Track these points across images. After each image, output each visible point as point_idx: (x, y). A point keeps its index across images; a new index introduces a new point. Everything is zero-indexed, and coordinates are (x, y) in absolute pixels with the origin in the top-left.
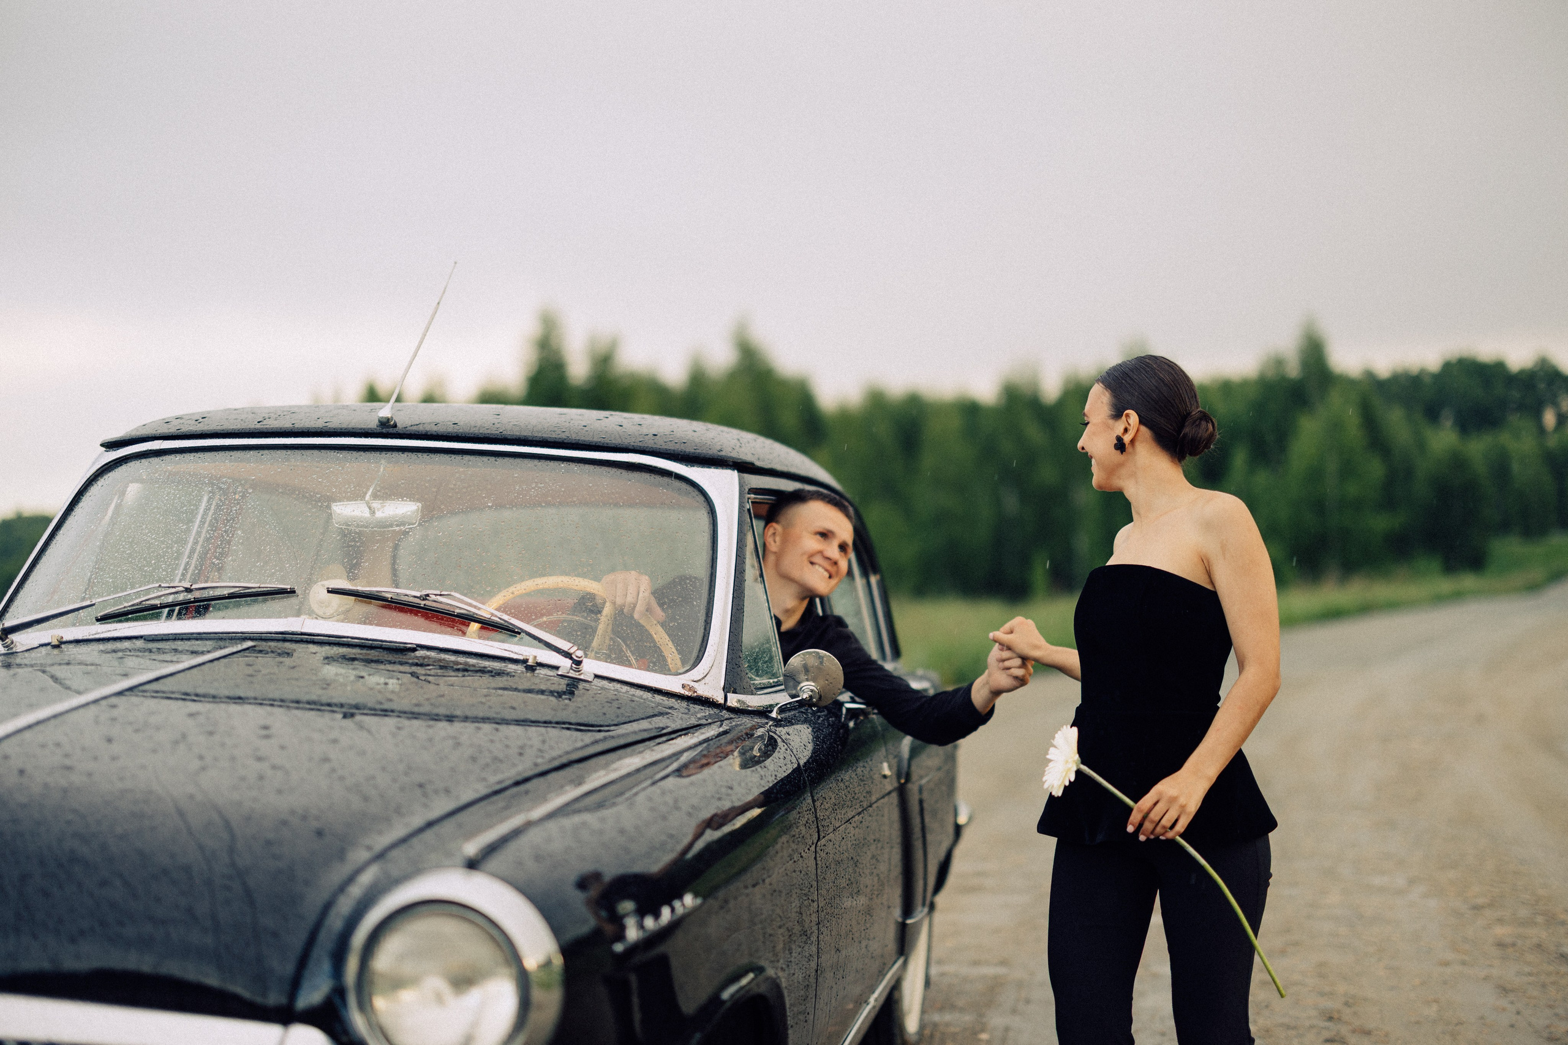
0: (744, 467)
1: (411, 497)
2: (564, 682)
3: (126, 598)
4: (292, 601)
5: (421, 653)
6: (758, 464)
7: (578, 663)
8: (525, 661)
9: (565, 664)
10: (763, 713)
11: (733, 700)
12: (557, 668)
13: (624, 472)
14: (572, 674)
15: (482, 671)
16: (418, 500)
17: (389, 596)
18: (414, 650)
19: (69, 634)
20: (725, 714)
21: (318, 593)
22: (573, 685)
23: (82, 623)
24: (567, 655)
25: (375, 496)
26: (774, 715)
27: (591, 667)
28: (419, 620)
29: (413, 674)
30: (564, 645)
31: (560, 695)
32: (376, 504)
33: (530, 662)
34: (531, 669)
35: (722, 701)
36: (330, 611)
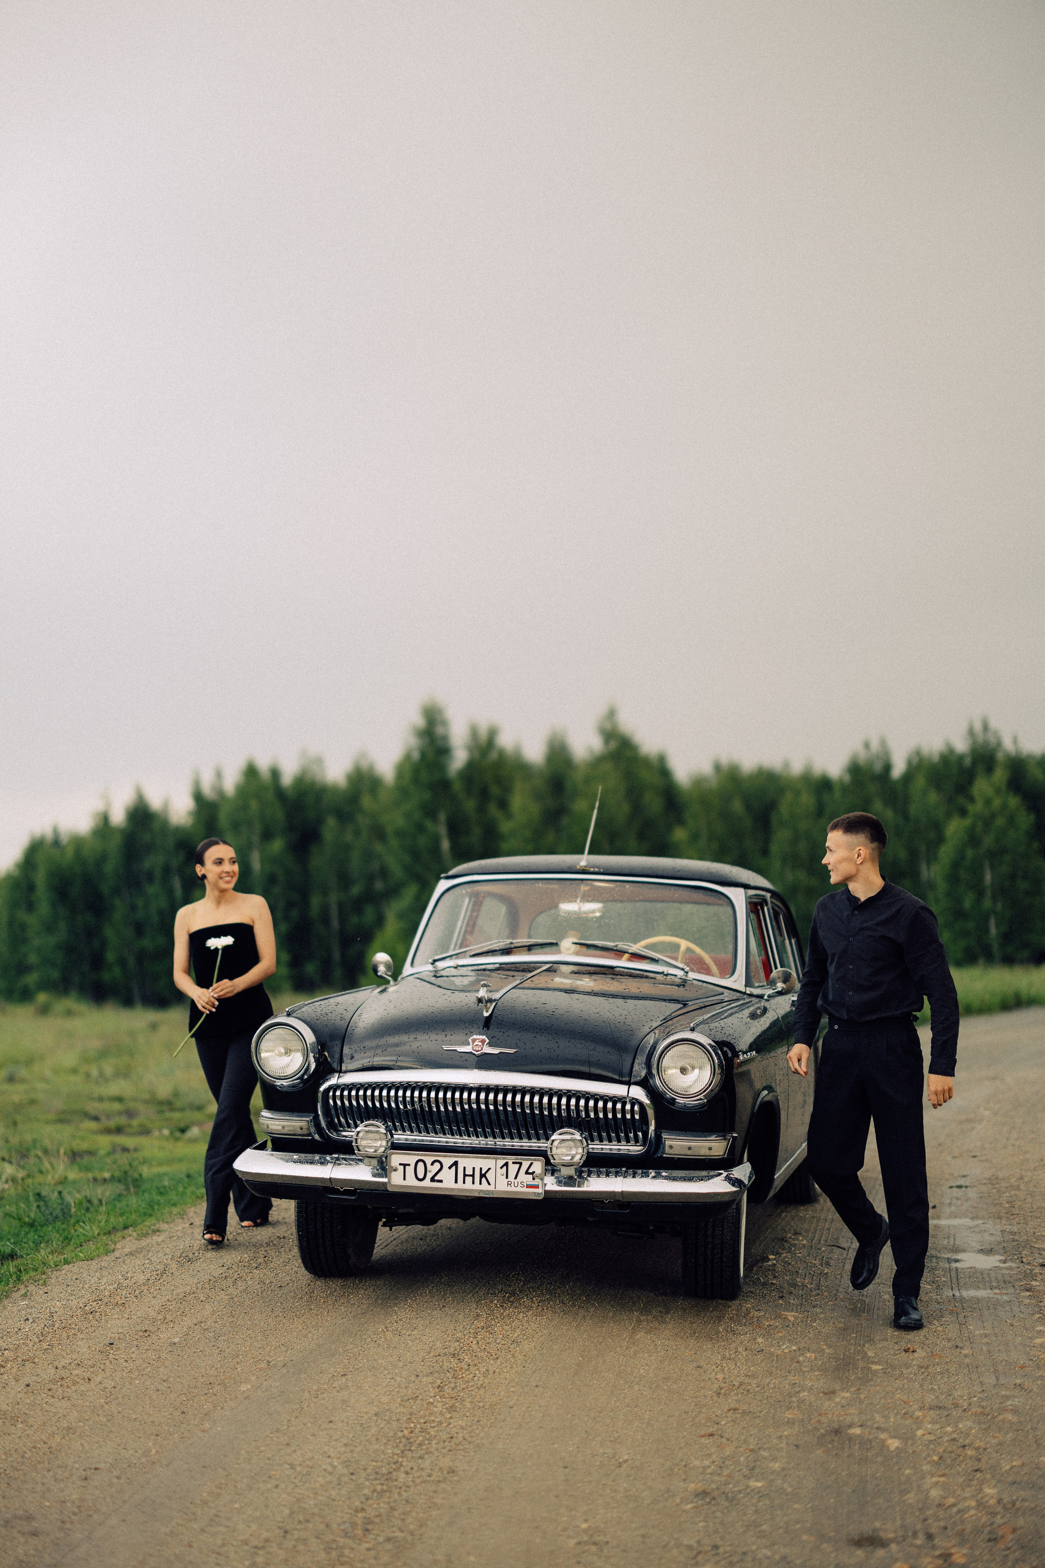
0: (746, 887)
1: (598, 901)
2: (680, 981)
3: (482, 947)
4: (554, 948)
5: (618, 969)
6: (752, 884)
7: (687, 973)
8: (663, 973)
9: (680, 973)
10: (761, 997)
11: (749, 990)
12: (676, 976)
13: (694, 890)
14: (684, 977)
15: (647, 977)
16: (600, 902)
17: (600, 945)
18: (616, 967)
19: (461, 962)
20: (745, 996)
21: (567, 944)
22: (683, 983)
23: (465, 957)
24: (683, 969)
25: (581, 901)
26: (766, 997)
27: (692, 975)
28: (612, 955)
29: (613, 979)
30: (681, 966)
31: (679, 986)
32: (581, 904)
33: (665, 973)
34: (667, 975)
35: (744, 990)
36: (570, 952)
